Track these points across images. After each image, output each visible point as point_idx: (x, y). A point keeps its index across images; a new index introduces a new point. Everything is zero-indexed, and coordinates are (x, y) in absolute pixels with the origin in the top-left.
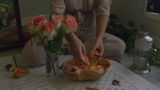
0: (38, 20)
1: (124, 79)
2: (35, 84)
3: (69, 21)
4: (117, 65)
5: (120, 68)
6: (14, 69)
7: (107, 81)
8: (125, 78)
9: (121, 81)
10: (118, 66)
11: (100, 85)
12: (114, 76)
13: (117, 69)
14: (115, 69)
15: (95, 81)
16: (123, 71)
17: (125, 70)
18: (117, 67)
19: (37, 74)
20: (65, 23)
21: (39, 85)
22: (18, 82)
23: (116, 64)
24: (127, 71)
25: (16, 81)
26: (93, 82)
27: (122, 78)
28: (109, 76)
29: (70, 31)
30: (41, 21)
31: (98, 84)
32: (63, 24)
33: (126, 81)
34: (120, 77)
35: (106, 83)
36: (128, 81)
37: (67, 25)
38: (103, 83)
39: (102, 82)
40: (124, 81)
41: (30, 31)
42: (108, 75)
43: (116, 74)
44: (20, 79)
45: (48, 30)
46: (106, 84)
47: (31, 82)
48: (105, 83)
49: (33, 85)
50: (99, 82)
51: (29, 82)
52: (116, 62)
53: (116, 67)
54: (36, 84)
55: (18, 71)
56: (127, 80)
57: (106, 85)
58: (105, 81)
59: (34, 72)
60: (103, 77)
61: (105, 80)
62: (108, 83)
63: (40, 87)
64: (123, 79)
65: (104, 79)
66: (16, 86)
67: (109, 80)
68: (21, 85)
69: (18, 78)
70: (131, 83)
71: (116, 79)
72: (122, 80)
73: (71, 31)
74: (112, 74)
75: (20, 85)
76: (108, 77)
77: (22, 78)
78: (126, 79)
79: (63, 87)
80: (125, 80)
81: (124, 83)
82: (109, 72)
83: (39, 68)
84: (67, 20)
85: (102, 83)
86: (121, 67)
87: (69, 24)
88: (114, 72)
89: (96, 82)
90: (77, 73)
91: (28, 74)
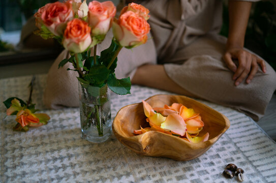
0: (55, 11)
1: (255, 164)
2: (53, 151)
3: (128, 19)
4: (247, 126)
5: (252, 134)
6: (19, 111)
7: (212, 164)
8: (258, 164)
9: (247, 169)
10: (251, 130)
11: (193, 172)
12: (234, 153)
13: (244, 136)
14: (241, 137)
15: (184, 161)
16: (258, 144)
17: (264, 142)
18: (248, 130)
19: (64, 127)
20: (119, 22)
21: (60, 154)
22: (20, 140)
23: (245, 124)
24: (267, 146)
25: (17, 137)
26: (179, 164)
27: (250, 162)
28: (221, 153)
29: (130, 43)
30: (61, 14)
31: (189, 169)
32: (114, 24)
33: (257, 170)
34: (247, 158)
35: (209, 169)
36: (263, 171)
37: (121, 27)
38: (202, 168)
39: (199, 166)
40: (252, 171)
41: (41, 35)
42: (219, 150)
43: (239, 148)
44: (27, 133)
45: (71, 38)
46: (207, 173)
47: (46, 144)
48: (206, 168)
49: (47, 152)
50: (194, 165)
51: (42, 144)
52: (248, 118)
53: (246, 131)
54: (55, 150)
55: (26, 115)
56: (260, 169)
57: (207, 176)
58: (209, 163)
59: (61, 120)
60: (207, 152)
61: (209, 160)
62: (214, 170)
63: (59, 158)
64: (253, 166)
65: (206, 159)
66: (14, 149)
67: (219, 162)
68: (24, 148)
69: (23, 130)
70: (268, 177)
71: (236, 163)
72: (249, 166)
73: (132, 44)
74: (229, 147)
75: (21, 148)
76: (218, 156)
77: (32, 131)
78: (258, 166)
79: (109, 165)
80: (255, 167)
81: (252, 175)
82: (224, 143)
83: (74, 112)
84: (124, 16)
85: (199, 169)
86: (256, 133)
87: (126, 25)
88: (235, 144)
89: (187, 165)
90: (140, 141)
91: (47, 123)
